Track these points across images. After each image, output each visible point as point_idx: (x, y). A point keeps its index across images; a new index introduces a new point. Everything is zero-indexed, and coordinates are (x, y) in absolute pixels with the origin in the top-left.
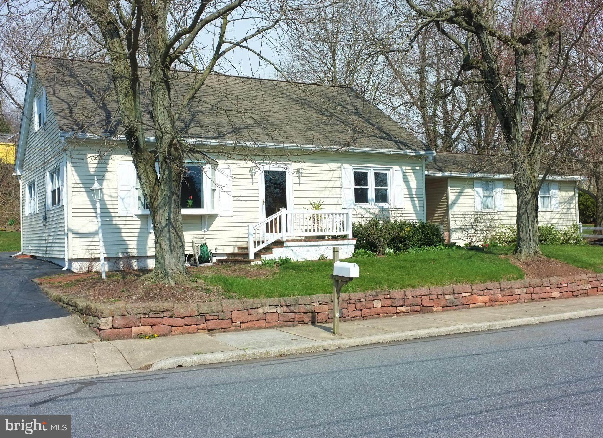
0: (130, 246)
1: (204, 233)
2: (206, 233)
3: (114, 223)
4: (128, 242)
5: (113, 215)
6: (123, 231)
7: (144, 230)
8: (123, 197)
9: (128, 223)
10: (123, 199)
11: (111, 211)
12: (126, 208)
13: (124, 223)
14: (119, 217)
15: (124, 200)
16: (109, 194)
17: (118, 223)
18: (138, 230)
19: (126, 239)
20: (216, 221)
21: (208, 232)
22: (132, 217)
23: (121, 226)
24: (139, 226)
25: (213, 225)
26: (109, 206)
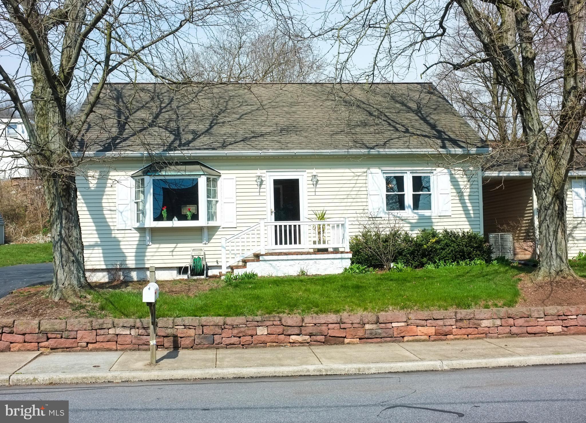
0: (129, 258)
1: (205, 245)
2: (207, 245)
3: (113, 235)
4: (127, 254)
5: (112, 228)
6: (121, 243)
7: (142, 243)
8: (121, 211)
9: (127, 235)
10: (121, 213)
11: (110, 224)
12: (125, 222)
13: (123, 235)
14: (118, 230)
15: (123, 213)
16: (109, 208)
17: (117, 236)
18: (137, 243)
19: (124, 251)
20: (218, 233)
21: (209, 245)
22: (130, 230)
23: (120, 239)
24: (137, 239)
25: (215, 237)
26: (108, 220)
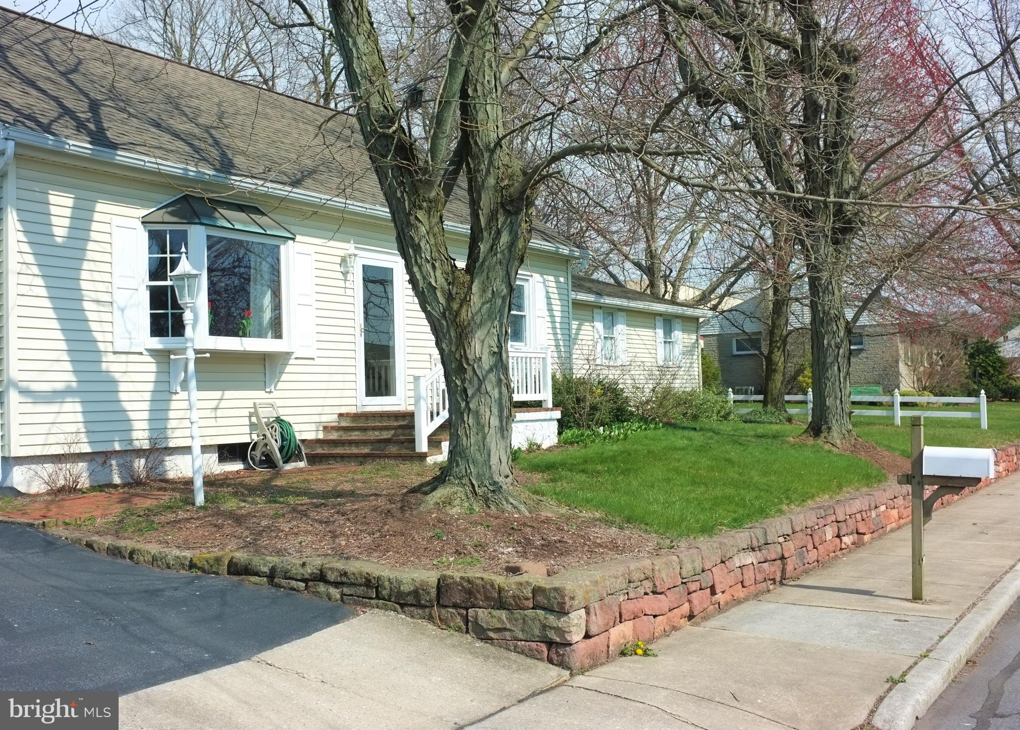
0: (137, 425)
1: (268, 395)
3: (104, 366)
4: (132, 415)
5: (102, 346)
6: (122, 387)
7: (164, 387)
8: (122, 305)
9: (131, 367)
10: (123, 310)
11: (98, 336)
12: (130, 333)
13: (122, 367)
14: (115, 353)
15: (126, 312)
16: (93, 296)
17: (113, 367)
18: (151, 387)
19: (127, 406)
22: (141, 354)
23: (117, 376)
24: (152, 377)
26: (93, 326)
